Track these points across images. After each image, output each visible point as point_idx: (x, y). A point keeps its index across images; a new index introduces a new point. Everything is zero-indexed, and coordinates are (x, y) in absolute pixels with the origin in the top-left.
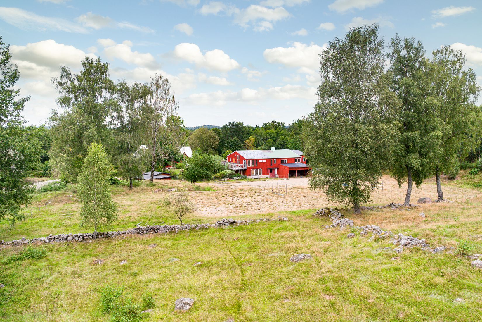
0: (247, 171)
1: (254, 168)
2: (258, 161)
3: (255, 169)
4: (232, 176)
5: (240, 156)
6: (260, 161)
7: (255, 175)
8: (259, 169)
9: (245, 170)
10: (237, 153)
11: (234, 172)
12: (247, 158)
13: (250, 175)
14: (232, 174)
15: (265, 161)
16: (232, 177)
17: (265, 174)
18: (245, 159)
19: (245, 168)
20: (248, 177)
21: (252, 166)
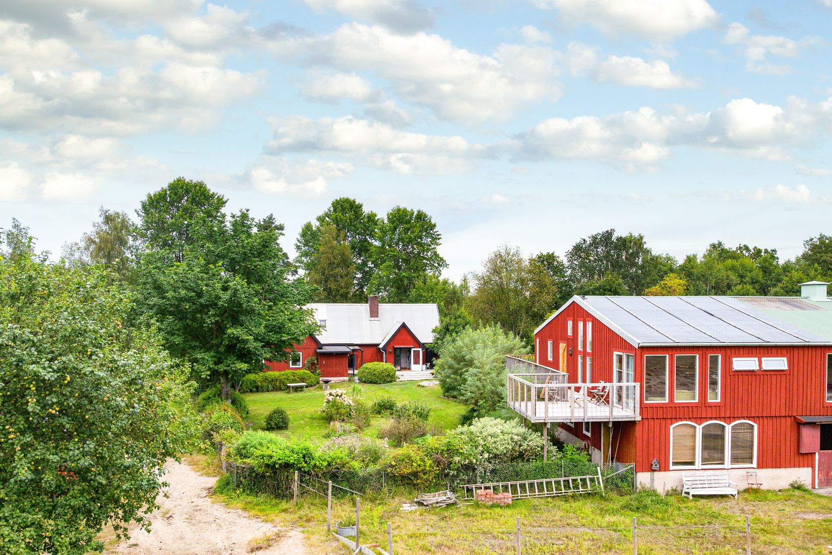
0: (638, 430)
1: (693, 413)
2: (727, 364)
3: (699, 420)
4: (520, 465)
5: (598, 326)
6: (741, 364)
7: (698, 464)
8: (729, 419)
9: (622, 429)
10: (578, 313)
11: (537, 440)
12: (636, 341)
13: (664, 468)
14: (521, 456)
15: (779, 363)
16: (517, 475)
17: (777, 464)
18: (624, 345)
19: (626, 412)
20: (643, 478)
21: (683, 397)
